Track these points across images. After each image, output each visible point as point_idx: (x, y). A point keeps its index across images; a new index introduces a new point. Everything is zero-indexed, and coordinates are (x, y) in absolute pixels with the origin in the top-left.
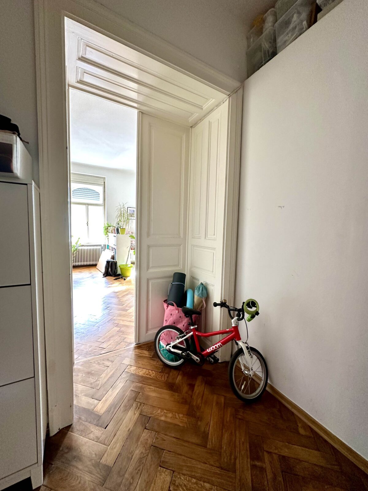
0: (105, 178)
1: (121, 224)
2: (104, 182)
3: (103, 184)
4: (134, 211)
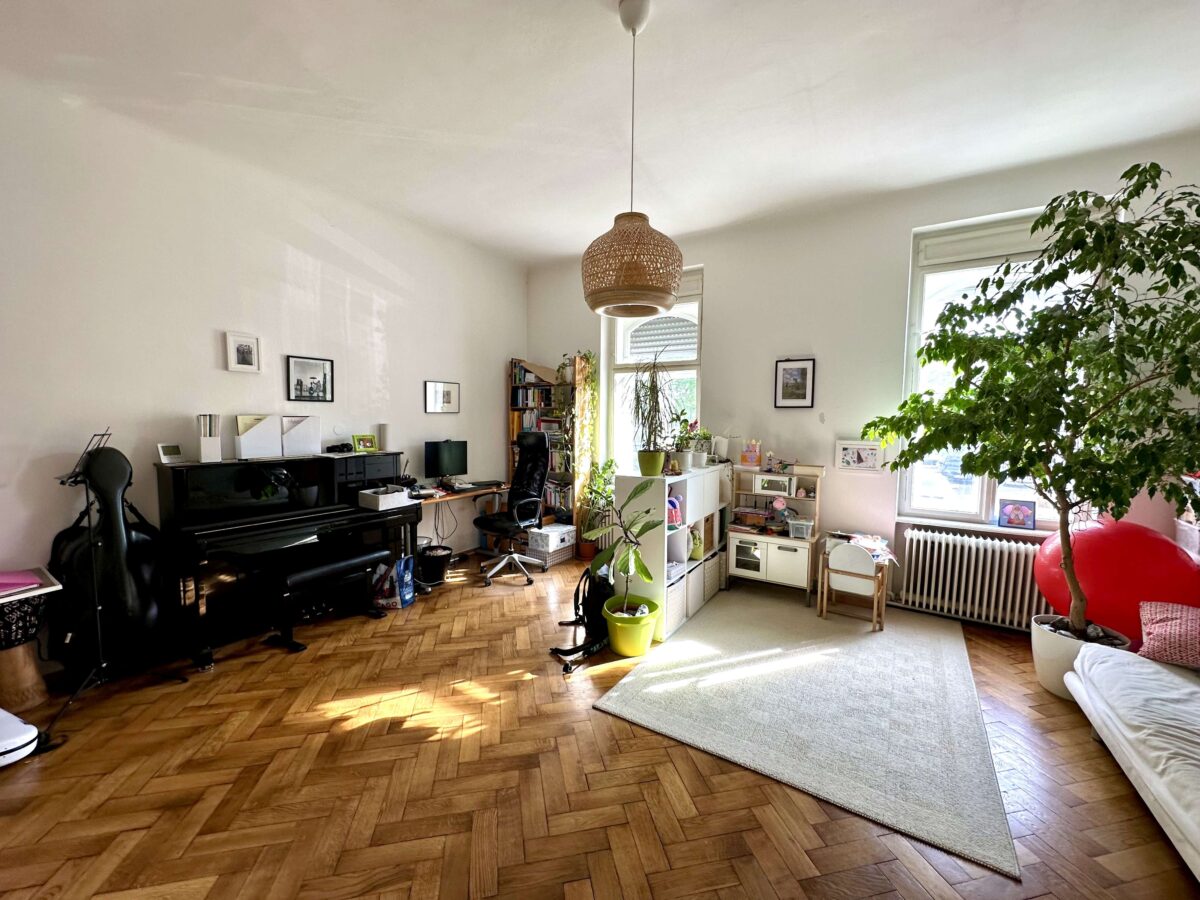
3: (701, 291)
4: (803, 372)
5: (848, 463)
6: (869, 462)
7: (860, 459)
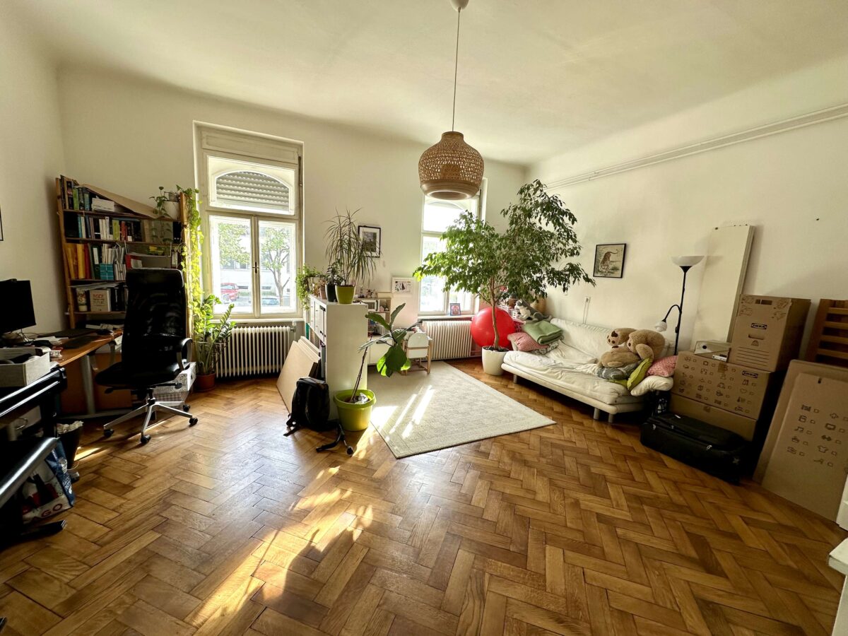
0: (301, 146)
1: (342, 271)
2: (300, 159)
3: (297, 162)
4: (375, 235)
5: (398, 290)
6: (407, 289)
7: (403, 288)
